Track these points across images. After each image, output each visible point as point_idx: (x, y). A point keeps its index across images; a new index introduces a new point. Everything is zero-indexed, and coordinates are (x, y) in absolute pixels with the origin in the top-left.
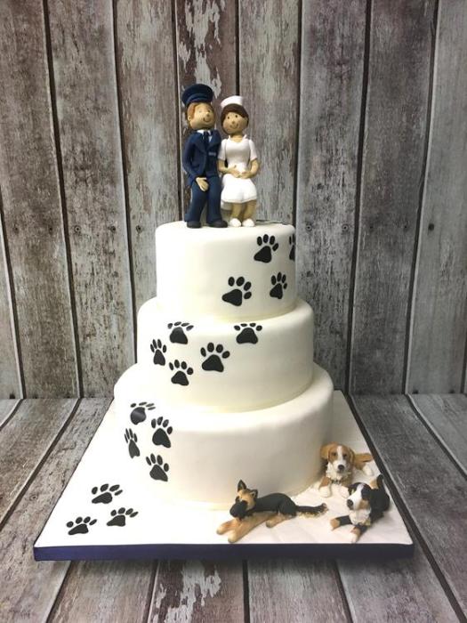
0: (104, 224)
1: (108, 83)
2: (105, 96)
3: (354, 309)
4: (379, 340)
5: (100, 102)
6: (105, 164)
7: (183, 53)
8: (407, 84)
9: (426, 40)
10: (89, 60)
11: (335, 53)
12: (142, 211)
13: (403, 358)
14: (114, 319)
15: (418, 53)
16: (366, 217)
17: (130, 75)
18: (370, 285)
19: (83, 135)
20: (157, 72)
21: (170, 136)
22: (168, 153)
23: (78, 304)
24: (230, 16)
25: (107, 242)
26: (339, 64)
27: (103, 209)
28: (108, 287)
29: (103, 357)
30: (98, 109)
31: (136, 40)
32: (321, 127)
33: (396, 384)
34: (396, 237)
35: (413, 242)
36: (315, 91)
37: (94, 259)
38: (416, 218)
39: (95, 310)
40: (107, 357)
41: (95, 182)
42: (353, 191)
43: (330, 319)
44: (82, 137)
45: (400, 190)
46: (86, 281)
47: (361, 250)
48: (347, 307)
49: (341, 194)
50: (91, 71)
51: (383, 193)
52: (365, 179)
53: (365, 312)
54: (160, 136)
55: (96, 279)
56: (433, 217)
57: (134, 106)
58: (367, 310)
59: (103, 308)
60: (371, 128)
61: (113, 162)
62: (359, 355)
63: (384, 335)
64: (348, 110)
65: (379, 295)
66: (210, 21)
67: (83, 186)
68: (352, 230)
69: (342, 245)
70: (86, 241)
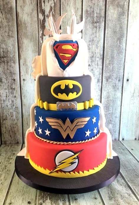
0: (11, 78)
1: (13, 27)
2: (12, 31)
4: (111, 121)
5: (10, 34)
6: (12, 56)
7: (41, 17)
8: (119, 30)
9: (126, 15)
10: (6, 18)
11: (94, 19)
12: (25, 73)
13: (119, 127)
14: (14, 113)
15: (123, 20)
16: (105, 77)
17: (21, 24)
18: (107, 100)
19: (4, 45)
20: (31, 24)
21: (36, 46)
22: (35, 52)
24: (58, 4)
25: (12, 85)
26: (96, 23)
27: (11, 73)
28: (12, 101)
29: (10, 128)
30: (9, 36)
31: (24, 11)
32: (90, 45)
34: (115, 83)
35: (122, 85)
36: (87, 32)
37: (7, 91)
38: (123, 77)
39: (7, 110)
41: (8, 62)
42: (101, 67)
44: (3, 46)
45: (117, 67)
46: (4, 99)
47: (104, 88)
49: (97, 68)
50: (7, 22)
51: (111, 68)
52: (105, 63)
54: (32, 46)
55: (8, 99)
56: (128, 77)
57: (23, 35)
58: (106, 109)
59: (10, 109)
60: (107, 45)
61: (14, 55)
63: (112, 119)
64: (99, 39)
65: (110, 104)
66: (50, 6)
67: (3, 64)
68: (101, 81)
69: (97, 86)
70: (4, 84)
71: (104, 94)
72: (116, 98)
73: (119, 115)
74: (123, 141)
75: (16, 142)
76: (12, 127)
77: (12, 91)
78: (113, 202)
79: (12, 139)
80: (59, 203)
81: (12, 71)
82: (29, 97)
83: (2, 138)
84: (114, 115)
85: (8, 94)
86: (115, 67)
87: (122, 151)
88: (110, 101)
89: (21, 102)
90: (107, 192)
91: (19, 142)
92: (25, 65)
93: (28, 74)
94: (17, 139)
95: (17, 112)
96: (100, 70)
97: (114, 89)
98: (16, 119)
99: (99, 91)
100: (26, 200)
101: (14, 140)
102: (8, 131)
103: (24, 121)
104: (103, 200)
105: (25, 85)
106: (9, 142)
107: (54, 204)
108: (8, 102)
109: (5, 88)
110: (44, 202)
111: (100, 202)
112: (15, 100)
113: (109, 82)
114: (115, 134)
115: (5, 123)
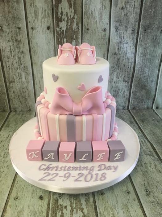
72: (154, 56)
73: (156, 79)
74: (157, 110)
75: (28, 109)
76: (22, 91)
77: (17, 44)
78: (151, 199)
79: (23, 105)
80: (80, 199)
81: (15, 15)
82: (41, 52)
83: (11, 104)
84: (150, 79)
85: (13, 48)
86: (158, 11)
88: (147, 60)
89: (30, 60)
90: (143, 183)
91: (32, 110)
92: (33, 7)
93: (38, 20)
94: (29, 105)
95: (26, 73)
96: (137, 15)
97: (153, 43)
98: (26, 82)
99: (133, 47)
100: (36, 194)
101: (26, 106)
102: (17, 96)
103: (37, 84)
105: (34, 36)
106: (20, 109)
107: (74, 202)
108: (13, 59)
109: (8, 40)
110: (60, 197)
111: (135, 199)
112: (23, 57)
113: (147, 33)
114: (147, 101)
115: (13, 86)
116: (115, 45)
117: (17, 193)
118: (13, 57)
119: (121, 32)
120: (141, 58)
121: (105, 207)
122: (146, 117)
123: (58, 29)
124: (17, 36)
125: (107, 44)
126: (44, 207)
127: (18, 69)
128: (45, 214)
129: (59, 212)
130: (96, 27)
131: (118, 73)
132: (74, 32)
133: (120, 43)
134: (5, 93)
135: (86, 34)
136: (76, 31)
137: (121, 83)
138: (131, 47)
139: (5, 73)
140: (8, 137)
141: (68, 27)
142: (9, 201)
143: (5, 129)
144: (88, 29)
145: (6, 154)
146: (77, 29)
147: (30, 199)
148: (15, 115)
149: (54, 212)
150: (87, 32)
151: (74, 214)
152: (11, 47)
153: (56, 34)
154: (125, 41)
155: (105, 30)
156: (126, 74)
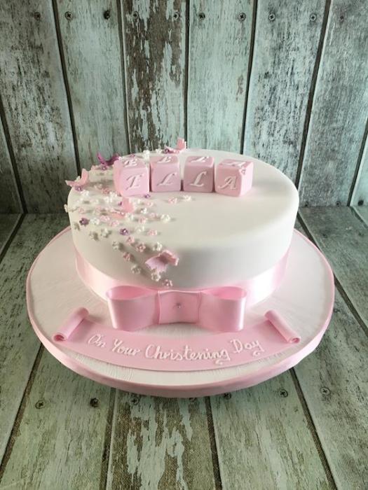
0: (25, 9)
3: (312, 116)
4: (333, 150)
13: (354, 169)
14: (50, 127)
16: (337, 5)
18: (332, 88)
23: (7, 110)
25: (32, 33)
28: (40, 89)
29: (42, 170)
33: (344, 194)
37: (18, 54)
39: (27, 117)
40: (47, 169)
43: (285, 128)
46: (12, 82)
47: (327, 45)
48: (304, 113)
53: (322, 120)
55: (24, 81)
58: (326, 117)
59: (36, 115)
62: (311, 166)
63: (340, 145)
65: (340, 101)
68: (321, 20)
69: (307, 40)
70: (7, 32)
71: (326, 65)
72: (360, 81)
74: (360, 208)
76: (48, 167)
77: (34, 55)
78: (333, 407)
79: (53, 198)
80: (178, 405)
82: (90, 75)
83: (25, 195)
84: (348, 136)
85: (24, 65)
87: (357, 237)
88: (342, 90)
89: (65, 93)
90: (317, 372)
95: (57, 123)
97: (360, 48)
98: (58, 145)
99: (312, 58)
101: (60, 201)
102: (40, 178)
103: (82, 149)
104: (304, 400)
105: (72, 34)
106: (46, 207)
107: (165, 413)
108: (25, 91)
109: (11, 44)
110: (134, 401)
111: (297, 407)
112: (48, 86)
113: (347, 25)
114: (339, 189)
115: (27, 156)
116: (268, 53)
117: (42, 393)
118: (25, 87)
119: (282, 21)
120: (327, 85)
121: (232, 423)
122: (335, 224)
123: (130, 18)
124: (33, 34)
125: (248, 51)
126: (99, 423)
127: (39, 115)
128: (101, 438)
129: (133, 433)
130: (221, 10)
131: (271, 123)
132: (167, 23)
133: (280, 48)
134: (10, 172)
135: (197, 27)
136: (173, 20)
137: (277, 146)
138: (304, 58)
139: (7, 126)
140: (21, 271)
141: (154, 10)
142: (24, 410)
143: (13, 252)
144: (202, 16)
145: (17, 307)
146: (175, 16)
147: (71, 407)
148: (35, 220)
149: (122, 434)
150: (200, 24)
151: (163, 439)
152: (20, 61)
153: (125, 28)
154: (291, 44)
155: (243, 17)
156: (291, 123)
